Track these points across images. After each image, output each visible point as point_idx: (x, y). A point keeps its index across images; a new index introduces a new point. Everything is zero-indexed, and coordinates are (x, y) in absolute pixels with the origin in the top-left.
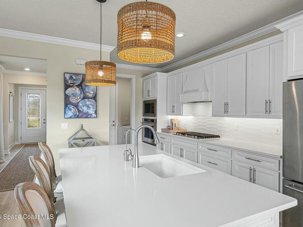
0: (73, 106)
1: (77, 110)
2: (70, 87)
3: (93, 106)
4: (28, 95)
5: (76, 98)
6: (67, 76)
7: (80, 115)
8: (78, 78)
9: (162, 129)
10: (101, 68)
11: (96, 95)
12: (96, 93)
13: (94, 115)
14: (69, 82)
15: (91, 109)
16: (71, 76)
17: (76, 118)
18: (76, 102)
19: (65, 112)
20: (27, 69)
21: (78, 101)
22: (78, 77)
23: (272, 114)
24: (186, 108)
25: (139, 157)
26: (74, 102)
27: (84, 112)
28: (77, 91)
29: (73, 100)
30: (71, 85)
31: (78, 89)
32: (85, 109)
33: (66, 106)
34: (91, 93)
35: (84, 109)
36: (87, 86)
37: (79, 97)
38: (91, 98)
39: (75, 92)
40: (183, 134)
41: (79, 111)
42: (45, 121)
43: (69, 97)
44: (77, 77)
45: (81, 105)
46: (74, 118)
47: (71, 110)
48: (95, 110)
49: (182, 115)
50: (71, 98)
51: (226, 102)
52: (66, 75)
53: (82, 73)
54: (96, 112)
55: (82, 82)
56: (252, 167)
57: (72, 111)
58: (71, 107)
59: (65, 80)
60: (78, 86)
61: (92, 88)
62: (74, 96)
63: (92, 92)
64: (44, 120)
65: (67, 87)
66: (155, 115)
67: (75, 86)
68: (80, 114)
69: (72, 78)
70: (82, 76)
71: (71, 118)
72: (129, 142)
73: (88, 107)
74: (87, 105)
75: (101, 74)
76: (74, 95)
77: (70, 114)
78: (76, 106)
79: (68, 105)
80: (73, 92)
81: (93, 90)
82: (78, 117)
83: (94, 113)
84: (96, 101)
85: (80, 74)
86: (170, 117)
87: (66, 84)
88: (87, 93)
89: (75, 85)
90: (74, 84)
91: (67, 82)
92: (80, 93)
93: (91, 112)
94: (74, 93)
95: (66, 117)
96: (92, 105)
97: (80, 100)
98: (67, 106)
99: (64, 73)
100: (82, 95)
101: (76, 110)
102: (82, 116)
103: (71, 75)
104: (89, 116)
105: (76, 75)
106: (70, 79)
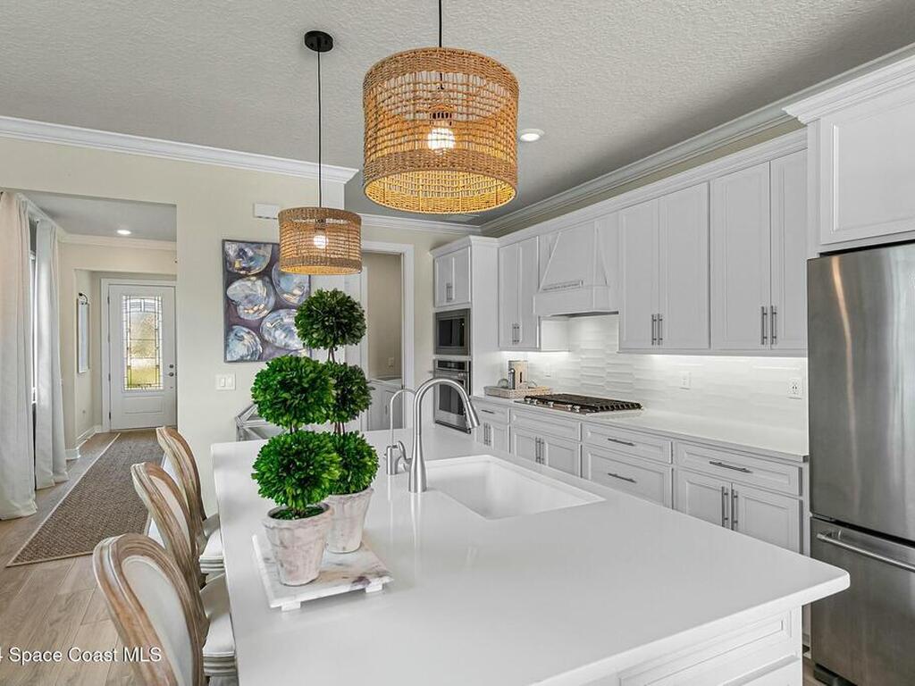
0: (247, 330)
1: (257, 339)
2: (241, 277)
4: (128, 301)
5: (256, 308)
6: (232, 250)
7: (269, 353)
8: (261, 254)
9: (485, 388)
10: (321, 227)
13: (304, 353)
14: (237, 265)
15: (297, 336)
16: (241, 250)
17: (254, 361)
18: (257, 317)
19: (227, 346)
20: (125, 233)
21: (262, 315)
22: (261, 252)
23: (780, 344)
24: (549, 330)
25: (425, 463)
26: (250, 318)
27: (277, 344)
28: (259, 288)
29: (246, 313)
30: (242, 272)
31: (259, 283)
32: (280, 336)
33: (229, 329)
34: (294, 295)
35: (277, 336)
36: (283, 274)
37: (262, 306)
38: (296, 307)
39: (252, 290)
40: (543, 400)
41: (264, 342)
42: (173, 370)
43: (236, 306)
44: (256, 250)
45: (269, 325)
46: (250, 361)
47: (241, 339)
49: (539, 350)
50: (241, 307)
51: (656, 313)
52: (227, 246)
53: (270, 241)
55: (270, 265)
56: (728, 487)
57: (246, 342)
58: (243, 331)
59: (226, 260)
60: (260, 275)
61: (296, 280)
62: (251, 302)
63: (297, 292)
64: (171, 367)
65: (230, 277)
66: (467, 352)
67: (253, 275)
68: (268, 351)
69: (245, 253)
70: (269, 248)
71: (242, 360)
72: (399, 424)
73: (287, 331)
74: (283, 326)
75: (320, 241)
76: (251, 299)
77: (239, 349)
78: (256, 328)
79: (234, 327)
80: (248, 292)
81: (300, 287)
82: (260, 358)
83: (304, 347)
85: (265, 244)
86: (508, 356)
87: (228, 271)
88: (285, 295)
89: (253, 272)
90: (249, 269)
91: (232, 264)
92: (265, 295)
93: (297, 346)
94: (250, 295)
95: (229, 359)
97: (266, 312)
98: (232, 330)
99: (224, 241)
100: (272, 300)
101: (255, 340)
102: (271, 355)
103: (243, 245)
105: (255, 245)
106: (239, 256)
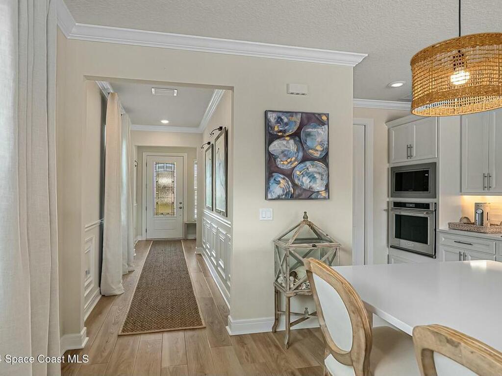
0: (282, 177)
1: (290, 183)
2: (279, 137)
3: (322, 175)
5: (289, 160)
6: (272, 118)
7: (298, 193)
9: (450, 224)
11: (327, 154)
12: (328, 149)
13: (324, 194)
14: (276, 129)
15: (318, 181)
16: (279, 118)
18: (290, 167)
19: (267, 189)
20: (165, 122)
21: (293, 165)
22: (294, 119)
26: (285, 167)
27: (304, 188)
28: (291, 145)
29: (282, 164)
31: (292, 142)
32: (306, 182)
33: (269, 175)
34: (318, 151)
35: (304, 181)
36: (309, 134)
37: (293, 159)
38: (318, 160)
39: (286, 147)
41: (295, 185)
43: (275, 159)
44: (290, 118)
45: (298, 173)
46: (285, 199)
47: (278, 183)
48: (325, 183)
50: (279, 159)
52: (269, 115)
53: (300, 111)
54: (327, 187)
55: (299, 129)
57: (282, 185)
58: (280, 177)
59: (268, 125)
60: (292, 136)
61: (319, 139)
62: (285, 155)
63: (319, 148)
65: (271, 137)
66: (433, 195)
67: (287, 136)
69: (282, 120)
70: (299, 116)
71: (279, 198)
73: (312, 177)
74: (309, 174)
77: (277, 190)
78: (289, 175)
79: (274, 174)
80: (283, 148)
81: (321, 144)
82: (292, 197)
83: (324, 189)
84: (327, 165)
85: (298, 113)
87: (269, 133)
88: (310, 151)
89: (287, 134)
90: (284, 132)
91: (273, 128)
92: (296, 150)
93: (318, 188)
94: (285, 151)
95: (269, 197)
96: (319, 173)
97: (296, 163)
98: (272, 176)
99: (266, 113)
100: (301, 155)
101: (288, 184)
102: (299, 195)
103: (280, 114)
104: (313, 196)
105: (289, 114)
106: (278, 122)
